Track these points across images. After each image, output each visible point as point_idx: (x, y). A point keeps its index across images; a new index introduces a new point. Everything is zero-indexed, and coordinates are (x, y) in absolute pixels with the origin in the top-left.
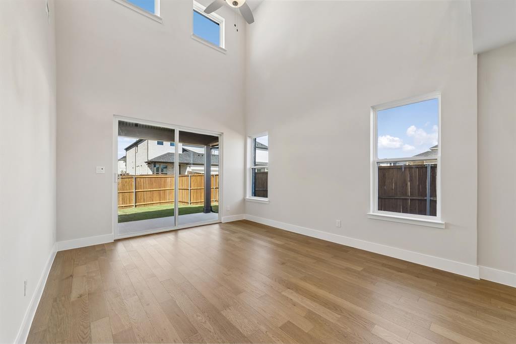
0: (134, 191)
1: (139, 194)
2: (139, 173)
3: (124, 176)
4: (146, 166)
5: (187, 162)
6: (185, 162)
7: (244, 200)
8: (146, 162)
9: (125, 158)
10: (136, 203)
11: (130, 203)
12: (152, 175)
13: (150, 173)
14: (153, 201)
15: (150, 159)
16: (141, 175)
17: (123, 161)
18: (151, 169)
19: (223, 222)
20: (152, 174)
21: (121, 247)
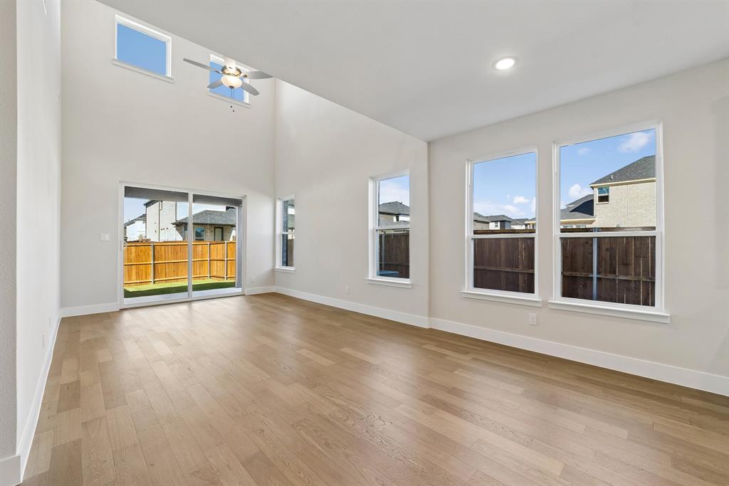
0: (152, 262)
1: (159, 267)
2: (163, 238)
3: (142, 243)
4: (173, 228)
5: (231, 224)
6: (229, 223)
7: (273, 271)
8: (173, 224)
9: (145, 216)
10: (154, 278)
11: (146, 279)
12: (180, 242)
13: (180, 238)
14: (177, 275)
15: (179, 219)
16: (165, 242)
17: (142, 222)
18: (181, 233)
19: (246, 294)
20: (181, 239)
21: (126, 315)
